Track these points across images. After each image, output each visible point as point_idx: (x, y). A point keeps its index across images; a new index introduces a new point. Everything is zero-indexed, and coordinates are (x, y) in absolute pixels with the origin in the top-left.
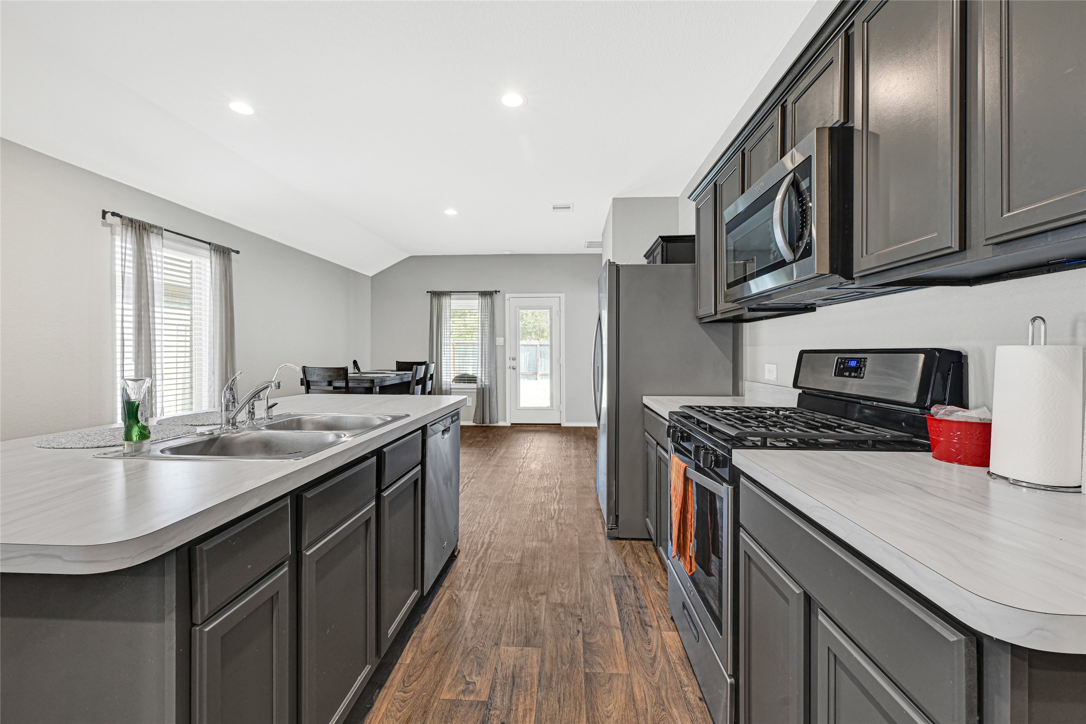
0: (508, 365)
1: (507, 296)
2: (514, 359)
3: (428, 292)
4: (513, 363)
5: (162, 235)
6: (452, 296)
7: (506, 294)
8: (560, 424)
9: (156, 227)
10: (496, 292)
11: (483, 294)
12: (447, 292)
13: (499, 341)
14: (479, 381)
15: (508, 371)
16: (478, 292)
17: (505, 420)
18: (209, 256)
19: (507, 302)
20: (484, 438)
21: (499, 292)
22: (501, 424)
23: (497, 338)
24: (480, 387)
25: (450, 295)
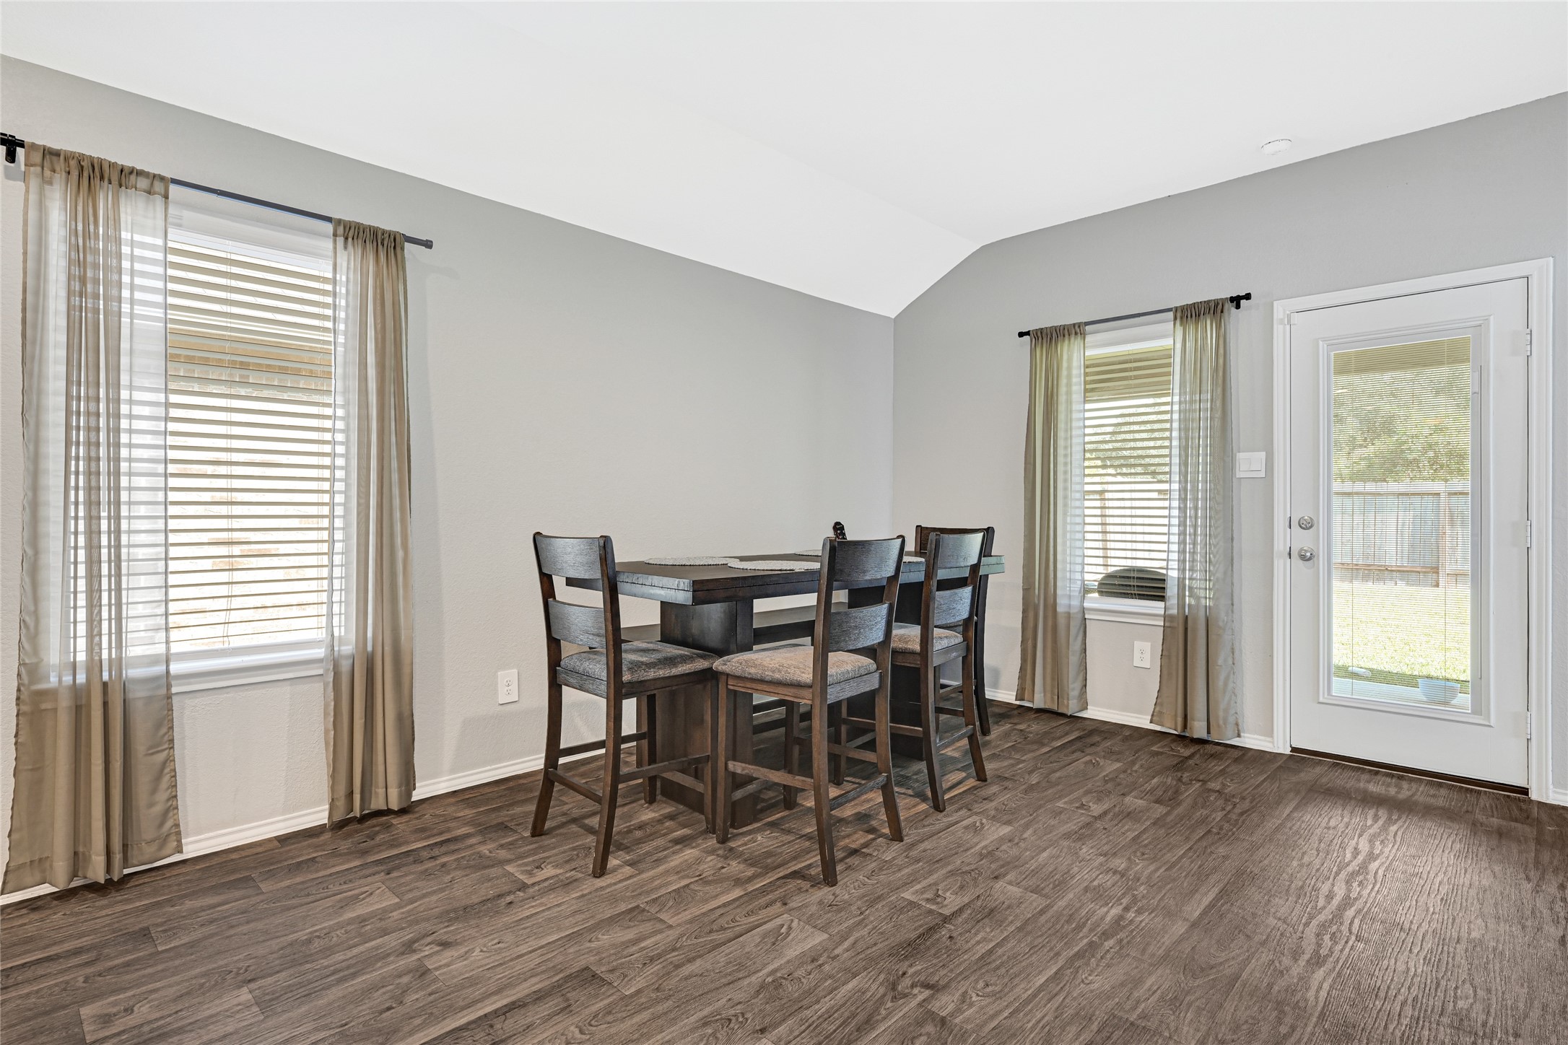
0: (1280, 545)
1: (1280, 309)
2: (1306, 525)
3: (1021, 335)
4: (1302, 540)
5: (166, 197)
6: (1088, 338)
7: (1275, 303)
8: (1525, 791)
9: (140, 173)
10: (1236, 301)
11: (1190, 314)
12: (1074, 325)
13: (1248, 463)
14: (1172, 590)
15: (1280, 565)
16: (1169, 310)
17: (1269, 732)
18: (331, 254)
19: (1279, 330)
20: (1158, 801)
21: (1248, 297)
22: (1252, 740)
23: (1241, 456)
24: (1174, 611)
25: (1083, 335)
